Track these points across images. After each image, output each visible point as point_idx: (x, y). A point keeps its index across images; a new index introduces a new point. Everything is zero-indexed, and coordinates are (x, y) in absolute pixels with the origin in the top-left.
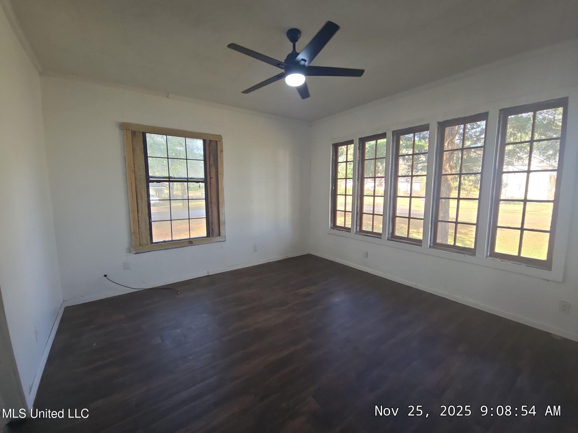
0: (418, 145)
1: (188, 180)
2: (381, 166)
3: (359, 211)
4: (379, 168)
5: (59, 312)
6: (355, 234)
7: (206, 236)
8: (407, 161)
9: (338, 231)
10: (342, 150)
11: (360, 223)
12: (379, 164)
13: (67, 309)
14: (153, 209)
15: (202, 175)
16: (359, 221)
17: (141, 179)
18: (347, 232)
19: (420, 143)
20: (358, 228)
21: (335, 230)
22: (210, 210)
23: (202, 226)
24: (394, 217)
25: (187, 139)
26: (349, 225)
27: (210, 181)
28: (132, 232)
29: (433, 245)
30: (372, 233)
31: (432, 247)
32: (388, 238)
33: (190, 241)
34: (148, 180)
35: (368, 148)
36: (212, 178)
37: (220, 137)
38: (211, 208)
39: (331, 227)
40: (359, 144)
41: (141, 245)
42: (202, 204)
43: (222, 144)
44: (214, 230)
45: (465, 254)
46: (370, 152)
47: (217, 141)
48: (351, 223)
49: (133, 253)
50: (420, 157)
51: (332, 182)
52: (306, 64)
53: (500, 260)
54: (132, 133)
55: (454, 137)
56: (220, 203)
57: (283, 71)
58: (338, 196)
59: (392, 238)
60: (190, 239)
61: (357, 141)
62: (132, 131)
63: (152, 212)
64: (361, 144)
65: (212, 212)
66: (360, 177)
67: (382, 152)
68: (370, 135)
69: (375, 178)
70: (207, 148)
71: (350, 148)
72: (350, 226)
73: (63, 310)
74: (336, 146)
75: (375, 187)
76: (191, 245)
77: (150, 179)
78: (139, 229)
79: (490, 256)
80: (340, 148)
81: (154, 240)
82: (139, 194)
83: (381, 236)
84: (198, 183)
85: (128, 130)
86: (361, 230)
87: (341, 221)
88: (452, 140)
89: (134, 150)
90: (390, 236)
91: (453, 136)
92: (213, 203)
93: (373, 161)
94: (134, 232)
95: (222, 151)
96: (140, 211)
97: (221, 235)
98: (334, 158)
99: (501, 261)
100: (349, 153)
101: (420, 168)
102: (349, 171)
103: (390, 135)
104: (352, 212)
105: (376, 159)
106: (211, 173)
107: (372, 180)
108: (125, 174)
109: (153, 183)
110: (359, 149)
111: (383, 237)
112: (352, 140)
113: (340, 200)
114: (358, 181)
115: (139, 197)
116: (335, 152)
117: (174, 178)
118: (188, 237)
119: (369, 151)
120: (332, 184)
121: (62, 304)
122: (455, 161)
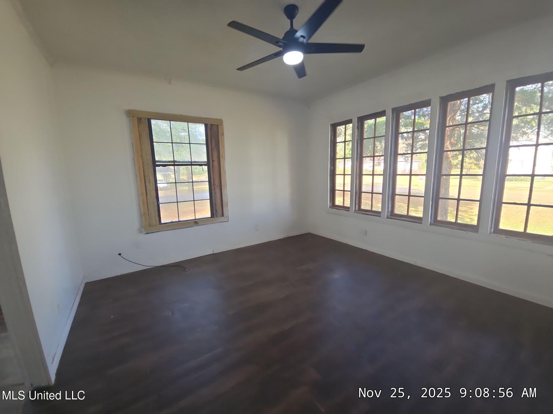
0: (418, 122)
1: (191, 164)
2: (380, 146)
3: (358, 190)
4: (377, 147)
5: (80, 287)
6: (354, 212)
7: (210, 216)
8: (406, 140)
9: (337, 210)
10: (340, 131)
11: (359, 203)
12: (377, 143)
13: (87, 284)
14: (160, 192)
15: (204, 159)
16: (358, 201)
17: (148, 164)
18: (346, 211)
19: (420, 121)
20: (357, 206)
21: (334, 209)
22: (213, 192)
23: (206, 208)
24: (394, 195)
25: (189, 123)
26: (347, 204)
27: (213, 164)
28: (142, 213)
29: (434, 222)
30: (371, 211)
31: (432, 224)
32: (387, 216)
33: (195, 222)
34: (155, 164)
35: (367, 128)
36: (214, 161)
37: (221, 121)
38: (214, 190)
39: (330, 206)
40: (358, 123)
41: (150, 226)
42: (206, 187)
43: (223, 128)
44: (217, 211)
45: (467, 231)
46: (369, 131)
47: (218, 125)
48: (349, 203)
49: (144, 234)
50: (420, 135)
51: (331, 163)
52: (305, 41)
53: (504, 237)
54: (138, 120)
55: (456, 113)
56: (222, 185)
57: (281, 49)
58: (337, 176)
59: (391, 216)
60: (195, 219)
61: (355, 120)
62: (137, 118)
63: (159, 196)
64: (360, 123)
65: (215, 194)
66: (359, 156)
67: (381, 131)
68: (369, 114)
69: (374, 157)
70: (209, 132)
71: (348, 128)
72: (349, 206)
73: (83, 285)
74: (334, 127)
75: (373, 166)
76: (197, 225)
77: (157, 163)
78: (148, 211)
79: (494, 232)
80: (339, 127)
81: (163, 222)
82: (147, 178)
83: (380, 214)
84: (201, 167)
85: (134, 117)
86: (360, 209)
87: (339, 201)
88: (453, 116)
89: (140, 136)
90: (389, 214)
91: (454, 112)
92: (216, 185)
93: (372, 140)
94: (144, 214)
95: (223, 134)
96: (148, 194)
97: (224, 215)
98: (332, 138)
99: (506, 238)
100: (347, 133)
101: (419, 147)
102: (347, 152)
103: (389, 112)
104: (351, 191)
105: (375, 137)
106: (213, 156)
107: (371, 160)
108: (133, 160)
109: (159, 167)
110: (358, 128)
111: (382, 215)
112: (351, 119)
113: (339, 180)
114: (357, 160)
115: (147, 181)
116: (333, 132)
117: (179, 162)
118: (194, 218)
119: (367, 131)
120: (331, 165)
121: (82, 280)
122: (456, 139)
